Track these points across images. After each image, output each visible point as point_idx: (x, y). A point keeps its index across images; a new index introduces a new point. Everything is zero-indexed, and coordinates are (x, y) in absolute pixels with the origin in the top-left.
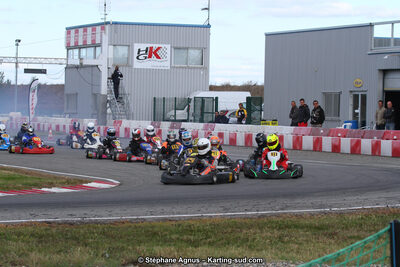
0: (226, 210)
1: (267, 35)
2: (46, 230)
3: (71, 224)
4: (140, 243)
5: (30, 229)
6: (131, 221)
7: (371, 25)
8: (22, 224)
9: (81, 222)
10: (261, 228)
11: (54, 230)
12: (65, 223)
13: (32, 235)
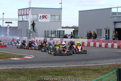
0: (67, 65)
1: (79, 11)
2: (12, 71)
3: (20, 69)
4: (41, 75)
5: (7, 71)
6: (38, 68)
7: (111, 8)
8: (5, 69)
9: (23, 69)
10: (78, 70)
11: (15, 71)
12: (18, 69)
13: (8, 73)
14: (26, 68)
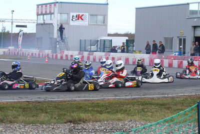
0: (116, 96)
1: (136, 9)
2: (27, 105)
3: (39, 102)
4: (73, 112)
5: (19, 105)
6: (69, 101)
7: (188, 4)
8: (15, 102)
9: (44, 102)
10: (133, 105)
11: (31, 105)
12: (36, 102)
13: (20, 108)
14: (49, 101)
